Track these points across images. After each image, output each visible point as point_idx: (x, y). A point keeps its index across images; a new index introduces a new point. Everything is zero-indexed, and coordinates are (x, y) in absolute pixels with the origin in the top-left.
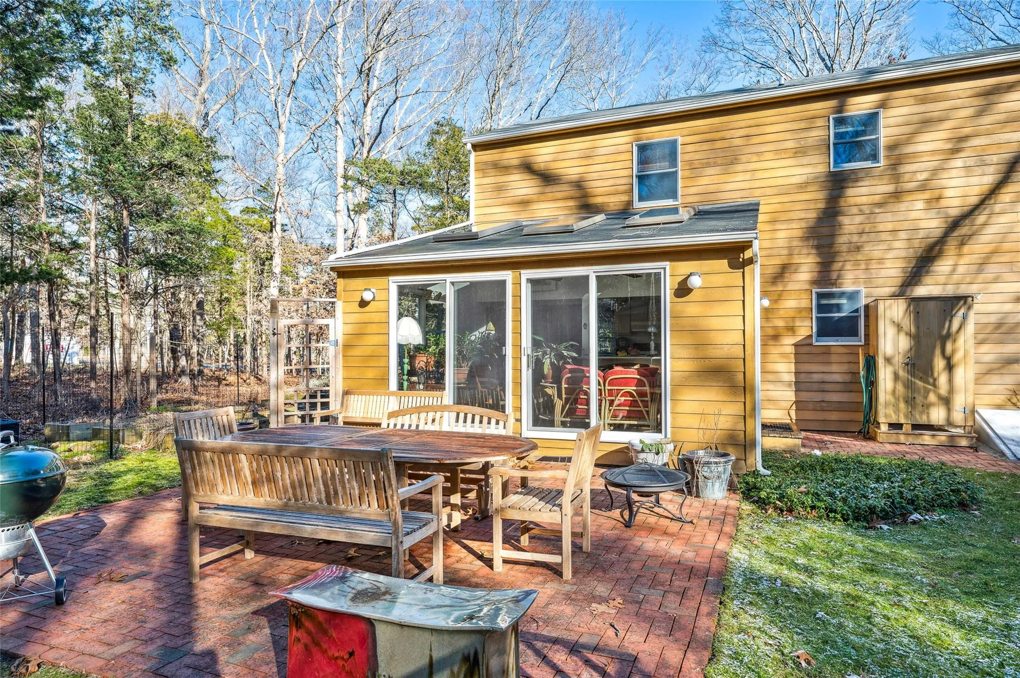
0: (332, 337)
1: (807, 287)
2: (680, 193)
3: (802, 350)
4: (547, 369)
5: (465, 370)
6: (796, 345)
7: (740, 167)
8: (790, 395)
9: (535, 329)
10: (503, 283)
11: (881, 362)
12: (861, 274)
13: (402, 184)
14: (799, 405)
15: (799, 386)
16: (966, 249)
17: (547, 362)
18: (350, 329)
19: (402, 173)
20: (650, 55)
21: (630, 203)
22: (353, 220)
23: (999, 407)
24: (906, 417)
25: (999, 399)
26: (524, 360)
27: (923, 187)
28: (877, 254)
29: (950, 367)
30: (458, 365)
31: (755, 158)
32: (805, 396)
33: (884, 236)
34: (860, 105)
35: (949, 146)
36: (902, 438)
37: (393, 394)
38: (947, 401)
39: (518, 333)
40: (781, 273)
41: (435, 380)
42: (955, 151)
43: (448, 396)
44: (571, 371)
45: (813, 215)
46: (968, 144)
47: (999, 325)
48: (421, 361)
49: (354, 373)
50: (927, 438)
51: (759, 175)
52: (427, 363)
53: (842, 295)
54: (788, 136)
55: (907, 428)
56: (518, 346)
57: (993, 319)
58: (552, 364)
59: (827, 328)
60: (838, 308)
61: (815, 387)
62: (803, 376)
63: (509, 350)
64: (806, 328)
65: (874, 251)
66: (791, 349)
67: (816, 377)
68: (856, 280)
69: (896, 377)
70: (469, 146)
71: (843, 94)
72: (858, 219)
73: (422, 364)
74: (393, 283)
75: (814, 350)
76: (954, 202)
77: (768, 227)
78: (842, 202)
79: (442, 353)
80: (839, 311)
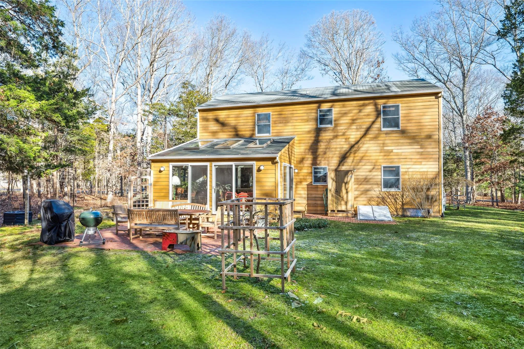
0: (149, 183)
1: (310, 165)
2: (271, 131)
3: (310, 187)
4: (221, 193)
5: (195, 193)
6: (307, 185)
7: (290, 124)
8: (305, 202)
9: (217, 180)
10: (207, 166)
11: (329, 191)
12: (326, 162)
13: (169, 114)
14: (308, 205)
15: (308, 199)
16: (356, 155)
17: (221, 191)
18: (155, 180)
19: (169, 110)
20: (280, 54)
21: (253, 135)
22: (143, 123)
23: (365, 205)
24: (336, 208)
25: (365, 203)
26: (213, 190)
27: (344, 135)
28: (331, 156)
29: (347, 192)
30: (192, 192)
31: (295, 121)
32: (310, 202)
33: (333, 150)
34: (325, 107)
35: (350, 122)
36: (334, 215)
37: (170, 201)
38: (346, 203)
39: (211, 182)
40: (302, 161)
41: (184, 196)
42: (353, 123)
43: (189, 201)
44: (228, 194)
45: (311, 142)
46: (358, 121)
47: (366, 179)
48: (179, 190)
49: (157, 194)
50: (340, 215)
51: (297, 127)
52: (182, 191)
53: (321, 168)
54: (305, 115)
55: (336, 211)
56: (211, 186)
57: (364, 177)
58: (222, 191)
59: (317, 179)
60: (320, 172)
61: (314, 199)
62: (309, 195)
63: (208, 187)
64: (310, 179)
65: (329, 154)
66: (306, 186)
67: (314, 196)
68: (325, 164)
69: (332, 196)
70: (197, 111)
71: (320, 103)
72: (325, 144)
73: (180, 191)
74: (171, 164)
75: (313, 187)
76: (353, 140)
77: (298, 145)
78: (320, 138)
79: (187, 188)
80: (320, 173)
